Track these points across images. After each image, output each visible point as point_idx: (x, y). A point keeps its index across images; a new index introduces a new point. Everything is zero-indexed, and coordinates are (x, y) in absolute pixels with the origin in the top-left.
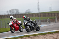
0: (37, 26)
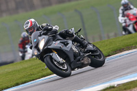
0: (90, 47)
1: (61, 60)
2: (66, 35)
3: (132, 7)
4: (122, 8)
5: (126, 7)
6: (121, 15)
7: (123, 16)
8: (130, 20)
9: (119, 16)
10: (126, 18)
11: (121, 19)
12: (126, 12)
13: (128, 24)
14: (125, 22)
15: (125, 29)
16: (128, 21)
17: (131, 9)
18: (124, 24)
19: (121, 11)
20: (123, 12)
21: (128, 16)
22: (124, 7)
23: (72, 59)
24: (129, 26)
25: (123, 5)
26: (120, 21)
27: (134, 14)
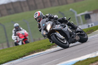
1: (62, 37)
2: (63, 21)
3: (21, 29)
4: (14, 29)
5: (17, 29)
6: (13, 34)
7: (15, 35)
8: (20, 38)
9: (12, 35)
10: (17, 36)
11: (14, 37)
12: (17, 33)
13: (18, 40)
14: (17, 39)
15: (16, 44)
16: (18, 38)
17: (21, 30)
18: (16, 41)
19: (13, 32)
20: (15, 32)
21: (18, 35)
22: (16, 29)
23: (69, 37)
24: (19, 42)
25: (15, 27)
26: (13, 38)
27: (23, 34)
